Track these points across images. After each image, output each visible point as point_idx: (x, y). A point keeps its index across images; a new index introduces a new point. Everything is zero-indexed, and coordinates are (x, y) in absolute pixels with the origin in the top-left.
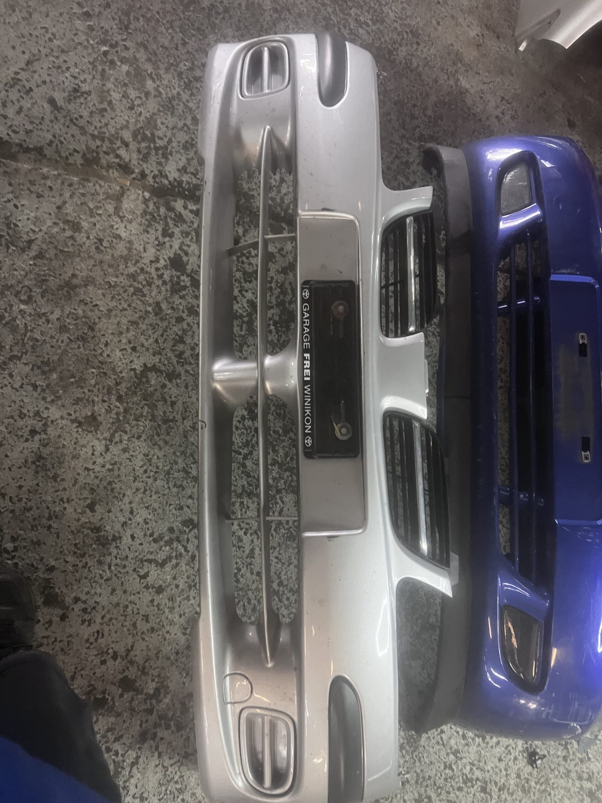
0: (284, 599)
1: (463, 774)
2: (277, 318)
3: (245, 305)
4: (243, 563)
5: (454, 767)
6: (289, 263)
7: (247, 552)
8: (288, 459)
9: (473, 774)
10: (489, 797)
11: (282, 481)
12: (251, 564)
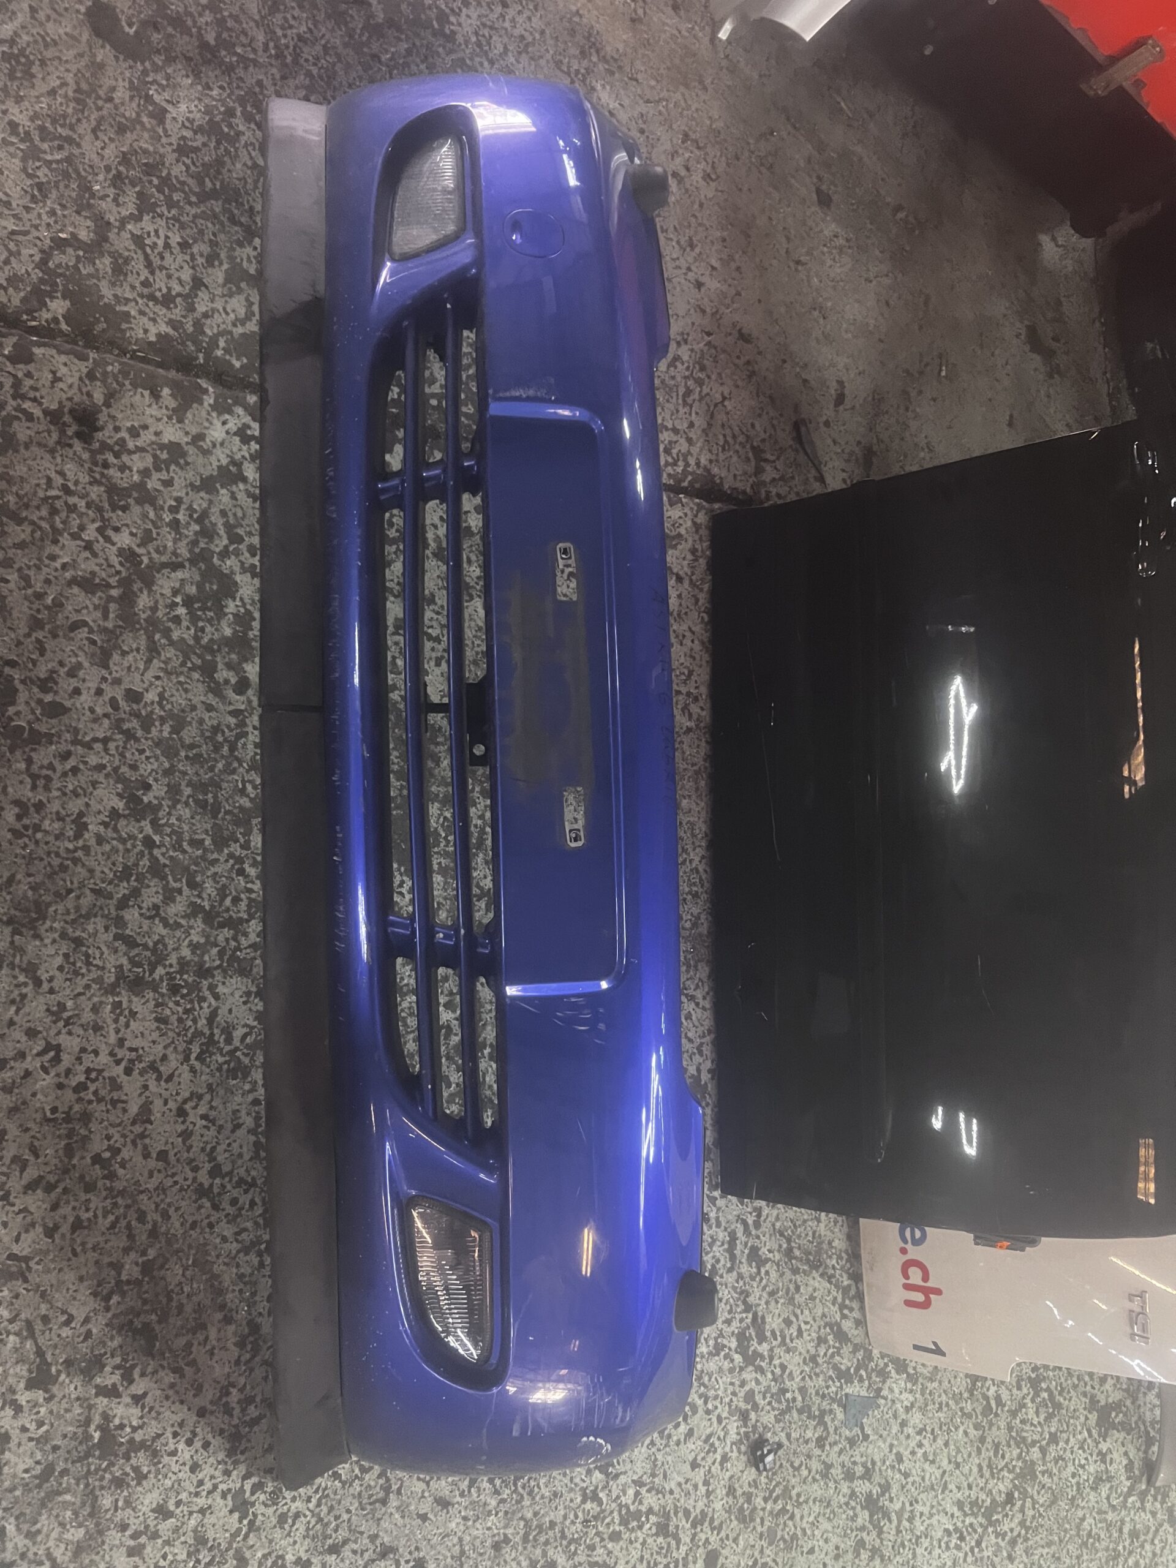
0: (225, 1205)
1: (620, 1506)
2: (193, 590)
3: (115, 560)
4: (124, 1136)
5: (601, 1495)
6: (220, 467)
7: (134, 1109)
8: (228, 902)
9: (641, 1503)
10: (673, 1543)
11: (215, 951)
12: (142, 1136)
